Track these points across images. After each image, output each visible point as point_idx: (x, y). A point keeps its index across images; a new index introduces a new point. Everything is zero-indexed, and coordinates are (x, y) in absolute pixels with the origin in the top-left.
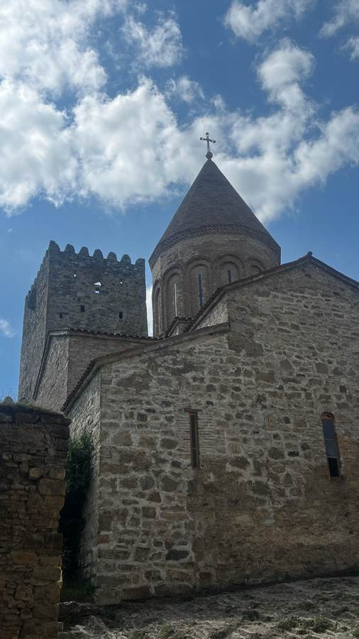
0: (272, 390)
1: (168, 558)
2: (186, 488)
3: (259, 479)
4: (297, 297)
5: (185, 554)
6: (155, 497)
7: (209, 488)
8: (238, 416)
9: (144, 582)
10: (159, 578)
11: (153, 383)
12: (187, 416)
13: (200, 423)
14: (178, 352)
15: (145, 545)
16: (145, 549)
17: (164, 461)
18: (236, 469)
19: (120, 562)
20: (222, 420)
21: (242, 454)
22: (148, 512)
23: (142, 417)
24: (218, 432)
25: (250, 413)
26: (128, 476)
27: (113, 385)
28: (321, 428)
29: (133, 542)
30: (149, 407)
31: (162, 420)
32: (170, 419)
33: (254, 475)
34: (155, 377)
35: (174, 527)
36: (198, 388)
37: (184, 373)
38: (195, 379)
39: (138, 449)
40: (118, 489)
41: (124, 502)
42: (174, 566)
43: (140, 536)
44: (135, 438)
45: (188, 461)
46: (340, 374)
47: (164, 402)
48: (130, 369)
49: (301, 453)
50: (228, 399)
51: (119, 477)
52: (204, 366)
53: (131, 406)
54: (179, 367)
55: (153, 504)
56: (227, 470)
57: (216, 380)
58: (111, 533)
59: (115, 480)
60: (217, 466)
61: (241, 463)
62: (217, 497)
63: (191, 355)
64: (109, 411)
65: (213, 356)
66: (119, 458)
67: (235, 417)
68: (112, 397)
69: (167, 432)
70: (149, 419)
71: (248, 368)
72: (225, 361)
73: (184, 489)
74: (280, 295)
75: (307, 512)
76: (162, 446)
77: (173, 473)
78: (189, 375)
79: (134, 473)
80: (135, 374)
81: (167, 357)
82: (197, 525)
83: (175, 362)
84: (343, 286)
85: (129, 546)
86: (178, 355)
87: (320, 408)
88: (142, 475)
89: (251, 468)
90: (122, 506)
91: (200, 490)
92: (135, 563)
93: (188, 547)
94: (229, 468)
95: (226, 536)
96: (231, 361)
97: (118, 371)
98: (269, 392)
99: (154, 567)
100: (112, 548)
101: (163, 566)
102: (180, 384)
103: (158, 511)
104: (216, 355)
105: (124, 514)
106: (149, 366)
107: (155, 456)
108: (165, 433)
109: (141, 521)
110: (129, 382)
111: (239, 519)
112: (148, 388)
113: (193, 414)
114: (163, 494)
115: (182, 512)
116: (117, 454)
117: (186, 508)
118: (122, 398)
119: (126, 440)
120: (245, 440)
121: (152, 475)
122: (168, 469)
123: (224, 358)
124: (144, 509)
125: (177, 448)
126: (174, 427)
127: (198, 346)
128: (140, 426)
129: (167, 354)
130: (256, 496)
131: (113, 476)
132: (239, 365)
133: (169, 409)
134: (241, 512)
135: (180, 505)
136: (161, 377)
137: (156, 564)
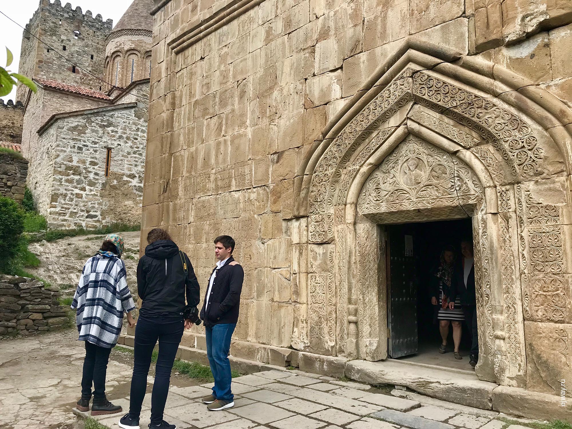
1: (87, 217)
2: (101, 186)
3: (140, 185)
5: (96, 216)
6: (83, 189)
7: (114, 187)
8: (135, 153)
9: (73, 227)
10: (81, 226)
11: (88, 131)
12: (106, 150)
13: (112, 155)
14: (105, 115)
15: (75, 211)
16: (75, 212)
17: (90, 172)
18: (128, 179)
19: (61, 218)
20: (125, 154)
21: (133, 172)
22: (78, 196)
23: (80, 149)
24: (122, 160)
25: (141, 152)
26: (69, 178)
27: (64, 129)
29: (69, 209)
30: (85, 144)
31: (91, 150)
32: (96, 151)
33: (138, 183)
34: (90, 128)
35: (92, 204)
36: (114, 136)
37: (107, 127)
38: (113, 131)
39: (76, 164)
40: (63, 183)
41: (66, 190)
42: (90, 221)
43: (73, 207)
44: (75, 159)
45: (104, 173)
47: (93, 142)
48: (75, 122)
50: (130, 144)
51: (64, 178)
52: (119, 124)
53: (74, 142)
54: (104, 124)
55: (82, 192)
57: (125, 133)
58: (58, 203)
59: (62, 179)
60: (119, 177)
61: (133, 176)
62: (117, 192)
63: (112, 118)
64: (61, 143)
65: (125, 120)
66: (65, 168)
67: (132, 153)
68: (64, 136)
69: (93, 157)
70: (84, 150)
71: (144, 128)
72: (131, 123)
73: (100, 187)
76: (90, 164)
77: (94, 178)
78: (110, 129)
79: (72, 176)
80: (78, 125)
81: (98, 117)
82: (104, 203)
85: (67, 210)
86: (104, 117)
88: (77, 177)
89: (137, 179)
90: (65, 192)
91: (108, 187)
92: (69, 218)
93: (98, 213)
94: (125, 178)
95: (119, 210)
96: (134, 124)
97: (68, 122)
99: (79, 221)
100: (57, 211)
101: (84, 221)
102: (104, 133)
103: (84, 196)
104: (127, 119)
105: (65, 195)
106: (86, 122)
107: (85, 169)
108: (92, 158)
109: (74, 200)
110: (75, 128)
111: (127, 203)
112: (85, 133)
113: (109, 150)
114: (87, 188)
115: (97, 197)
116: (64, 166)
117: (99, 195)
118: (69, 137)
119: (70, 159)
120: (136, 165)
121: (83, 178)
122: (91, 176)
123: (131, 122)
124: (76, 194)
125: (98, 166)
126: (97, 155)
127: (117, 114)
128: (78, 153)
129: (98, 116)
130: (137, 192)
131: (61, 177)
132: (139, 126)
133: (96, 146)
134: (128, 200)
135: (96, 194)
136: (93, 128)
137: (80, 220)
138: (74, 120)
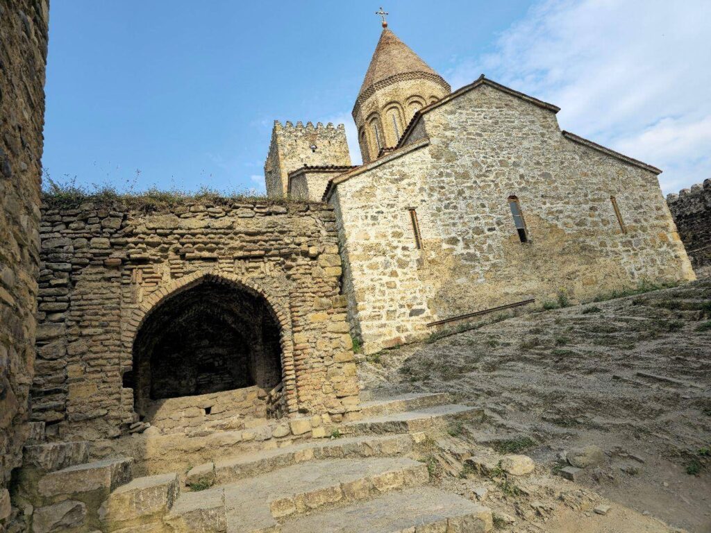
0: (469, 184)
1: (411, 315)
4: (477, 112)
5: (422, 311)
6: (394, 274)
8: (446, 207)
9: (395, 334)
10: (407, 330)
11: (378, 192)
13: (419, 217)
14: (393, 166)
16: (393, 311)
17: (395, 248)
18: (450, 246)
19: (376, 323)
20: (434, 212)
21: (453, 235)
22: (390, 286)
23: (374, 218)
24: (433, 221)
25: (455, 204)
26: (371, 262)
27: (348, 197)
28: (509, 208)
29: (383, 307)
30: (378, 210)
31: (390, 218)
32: (395, 217)
33: (464, 248)
34: (379, 187)
35: (411, 293)
36: (413, 191)
37: (401, 181)
38: (409, 185)
39: (375, 241)
40: (365, 272)
41: (372, 280)
42: (417, 321)
43: (388, 303)
44: (372, 234)
45: (414, 244)
46: (518, 165)
47: (388, 205)
48: (359, 183)
49: (497, 228)
50: (436, 196)
51: (367, 263)
52: (415, 174)
53: (365, 211)
54: (395, 177)
55: (393, 279)
56: (443, 248)
57: (426, 183)
58: (366, 303)
59: (362, 266)
60: (436, 246)
61: (454, 241)
63: (404, 167)
64: (348, 216)
65: (420, 166)
66: (362, 250)
67: (443, 209)
68: (350, 206)
69: (395, 226)
70: (379, 218)
72: (429, 168)
73: (414, 266)
74: (464, 112)
75: (508, 269)
76: (393, 237)
77: (404, 255)
78: (404, 182)
79: (374, 259)
80: (363, 187)
83: (392, 174)
84: (511, 98)
85: (381, 310)
86: (393, 168)
87: (506, 194)
88: (381, 259)
89: (461, 244)
90: (371, 283)
92: (387, 322)
93: (424, 306)
94: (445, 246)
96: (434, 167)
97: (350, 186)
98: (466, 187)
99: (402, 323)
100: (369, 313)
101: (408, 321)
102: (398, 190)
103: (398, 284)
104: (422, 164)
106: (373, 180)
107: (388, 244)
108: (393, 227)
109: (387, 292)
110: (360, 192)
111: (458, 281)
112: (375, 196)
113: (412, 211)
114: (399, 271)
115: (414, 282)
116: (360, 247)
117: (417, 278)
118: (357, 206)
119: (366, 236)
120: (454, 224)
121: (389, 259)
122: (399, 253)
124: (387, 283)
125: (404, 237)
126: (398, 222)
127: (407, 159)
128: (374, 224)
129: (385, 168)
131: (361, 263)
133: (393, 209)
134: (459, 275)
135: (412, 277)
136: (383, 186)
138: (356, 181)
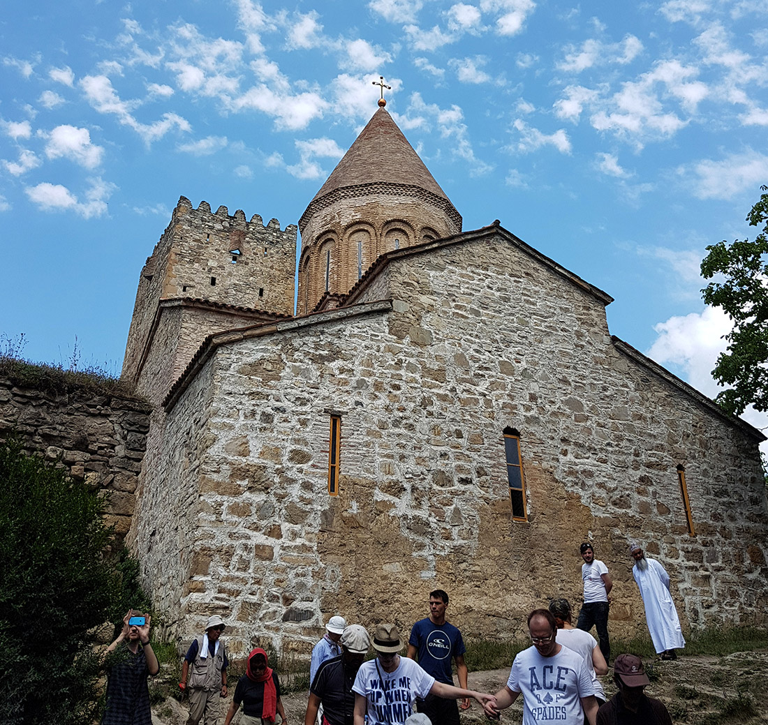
0: (441, 392)
1: (286, 619)
2: (319, 521)
3: (417, 513)
4: (479, 274)
5: (308, 614)
6: (275, 532)
7: (353, 524)
8: (396, 423)
10: (271, 647)
11: (286, 372)
12: (328, 419)
13: (344, 430)
14: (322, 333)
15: (254, 599)
16: (254, 604)
17: (292, 481)
18: (387, 497)
20: (374, 428)
21: (398, 476)
22: (263, 553)
23: (267, 418)
24: (367, 445)
25: (411, 421)
26: (239, 500)
27: (232, 371)
28: (503, 448)
29: (238, 593)
30: (278, 404)
31: (294, 422)
32: (304, 423)
33: (411, 506)
34: (289, 364)
35: (297, 575)
36: (346, 383)
37: (329, 361)
38: (342, 371)
39: (256, 461)
40: (223, 517)
41: (230, 535)
42: (294, 632)
43: (248, 586)
44: (255, 446)
45: (325, 482)
46: (531, 377)
47: (298, 399)
48: (257, 350)
49: (476, 480)
50: (383, 400)
51: (228, 501)
52: (355, 353)
53: (254, 402)
54: (322, 352)
55: (271, 541)
56: (375, 498)
57: (370, 374)
58: (209, 578)
59: (221, 505)
60: (362, 491)
61: (395, 489)
63: (340, 338)
64: (222, 406)
65: (368, 342)
66: (229, 473)
67: (390, 425)
68: (230, 388)
69: (299, 440)
70: (275, 421)
71: (412, 360)
72: (382, 349)
73: (316, 522)
74: (458, 270)
75: (480, 563)
76: (291, 459)
77: (302, 499)
78: (335, 365)
79: (247, 494)
80: (263, 359)
81: (307, 338)
82: (329, 573)
85: (232, 598)
86: (322, 337)
87: (502, 422)
88: (258, 498)
89: (407, 498)
90: (227, 542)
91: (336, 524)
92: (238, 624)
93: (315, 605)
94: (379, 496)
95: (369, 591)
96: (390, 350)
97: (241, 353)
98: (438, 395)
99: (265, 631)
100: (207, 600)
101: (277, 629)
102: (321, 376)
103: (277, 551)
104: (372, 340)
105: (229, 553)
106: (282, 350)
107: (280, 472)
108: (297, 441)
109: (252, 564)
110: (255, 367)
111: (387, 568)
112: (279, 379)
113: (336, 417)
114: (286, 526)
115: (310, 555)
116: (227, 467)
117: (315, 548)
118: (242, 390)
119: (242, 448)
120: (402, 457)
121: (273, 499)
122: (295, 491)
123: (382, 345)
124: (257, 546)
125: (310, 463)
126: (308, 433)
127: (349, 328)
128: (263, 429)
129: (308, 335)
130: (412, 536)
131: (219, 498)
132: (401, 356)
133: (304, 409)
134: (392, 557)
135: (307, 543)
136: (298, 364)
137: (267, 627)
138: (253, 347)
